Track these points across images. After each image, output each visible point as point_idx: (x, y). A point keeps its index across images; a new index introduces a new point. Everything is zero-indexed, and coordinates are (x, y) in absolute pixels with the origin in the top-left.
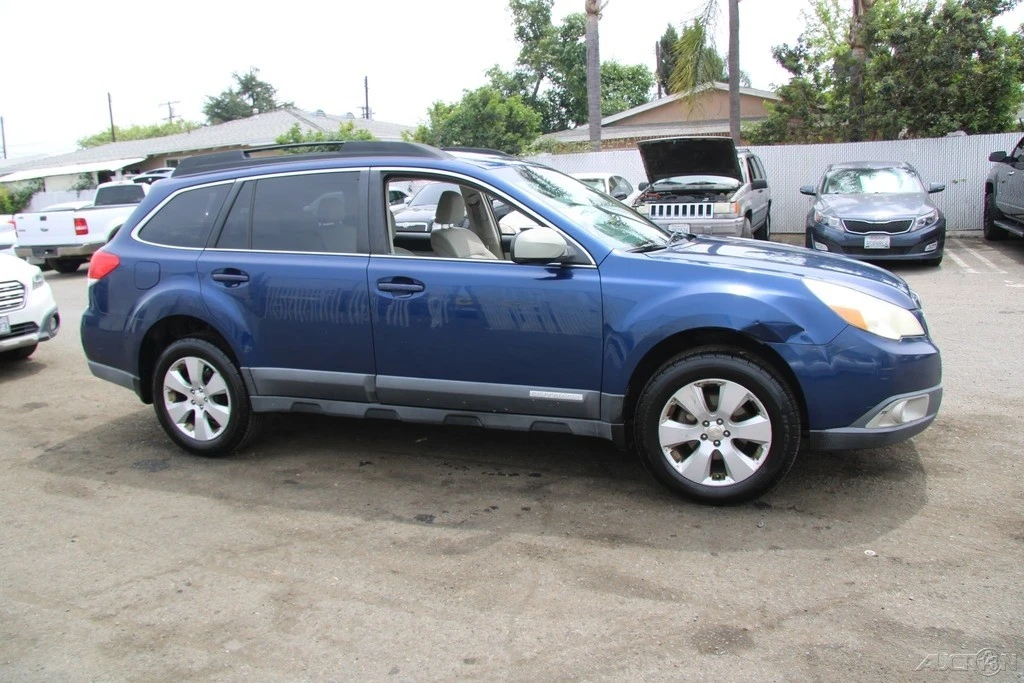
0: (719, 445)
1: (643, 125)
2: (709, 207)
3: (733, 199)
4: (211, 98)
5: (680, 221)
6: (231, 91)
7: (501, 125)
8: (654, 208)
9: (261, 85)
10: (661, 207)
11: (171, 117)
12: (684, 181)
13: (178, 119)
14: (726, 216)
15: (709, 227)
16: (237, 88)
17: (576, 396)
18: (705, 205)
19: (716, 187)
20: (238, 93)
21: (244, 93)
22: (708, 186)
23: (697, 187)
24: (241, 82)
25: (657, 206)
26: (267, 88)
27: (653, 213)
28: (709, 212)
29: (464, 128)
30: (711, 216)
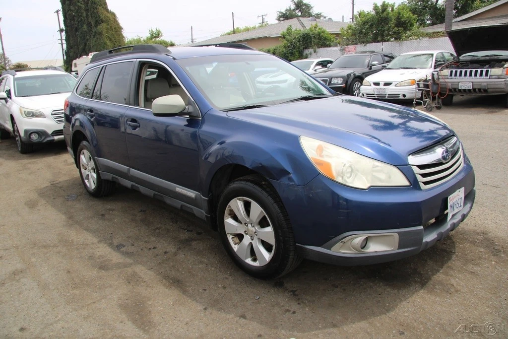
0: (253, 240)
1: (488, 18)
2: (487, 71)
3: (505, 66)
4: (281, 12)
5: (468, 80)
6: (290, 9)
7: (392, 23)
8: (452, 72)
9: (305, 5)
10: (456, 72)
11: (263, 23)
12: (481, 54)
13: (265, 23)
14: (499, 77)
15: (486, 84)
16: (293, 7)
17: (191, 194)
18: (484, 70)
19: (501, 58)
20: (294, 10)
21: (297, 9)
22: (495, 57)
23: (488, 58)
24: (295, 4)
25: (454, 71)
26: (308, 7)
27: (451, 75)
28: (487, 75)
29: (371, 26)
30: (488, 78)
